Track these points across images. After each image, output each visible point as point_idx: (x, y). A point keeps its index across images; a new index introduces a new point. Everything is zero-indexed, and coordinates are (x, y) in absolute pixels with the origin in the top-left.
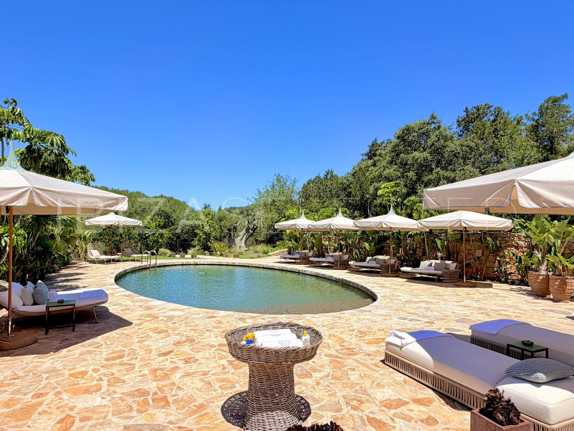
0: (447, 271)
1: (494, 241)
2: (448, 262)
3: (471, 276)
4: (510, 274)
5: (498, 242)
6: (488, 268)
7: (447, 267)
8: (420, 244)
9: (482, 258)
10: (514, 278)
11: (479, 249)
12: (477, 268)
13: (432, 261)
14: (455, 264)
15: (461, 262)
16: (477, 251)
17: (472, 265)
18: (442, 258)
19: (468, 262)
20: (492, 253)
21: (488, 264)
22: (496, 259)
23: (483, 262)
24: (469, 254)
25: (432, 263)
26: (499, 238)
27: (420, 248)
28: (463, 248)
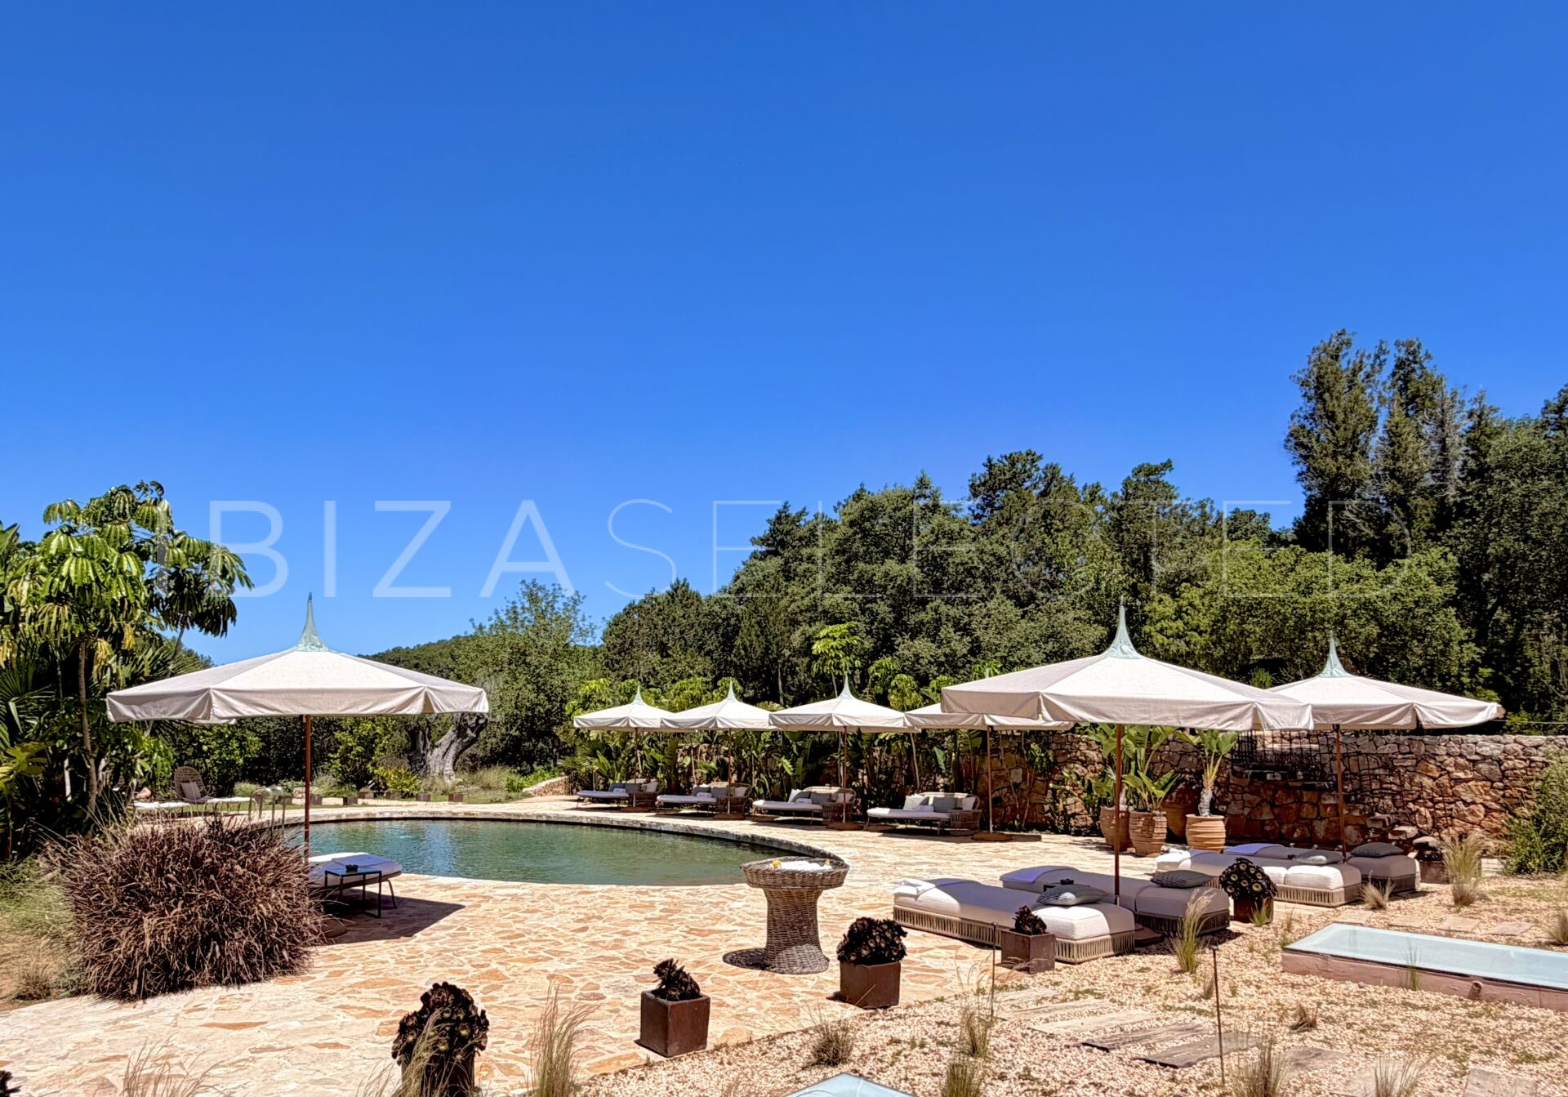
0: (958, 812)
1: (1043, 751)
2: (959, 795)
3: (1002, 821)
4: (1074, 815)
5: (1050, 753)
6: (1033, 805)
7: (957, 805)
8: (901, 760)
9: (1023, 786)
10: (1081, 823)
11: (1017, 767)
12: (1014, 807)
13: (927, 794)
14: (973, 799)
15: (983, 796)
16: (1013, 772)
17: (1006, 800)
18: (946, 789)
19: (997, 794)
20: (1040, 775)
21: (1035, 798)
22: (1048, 787)
23: (1026, 793)
24: (999, 778)
25: (928, 799)
26: (1053, 746)
27: (901, 769)
28: (987, 766)
